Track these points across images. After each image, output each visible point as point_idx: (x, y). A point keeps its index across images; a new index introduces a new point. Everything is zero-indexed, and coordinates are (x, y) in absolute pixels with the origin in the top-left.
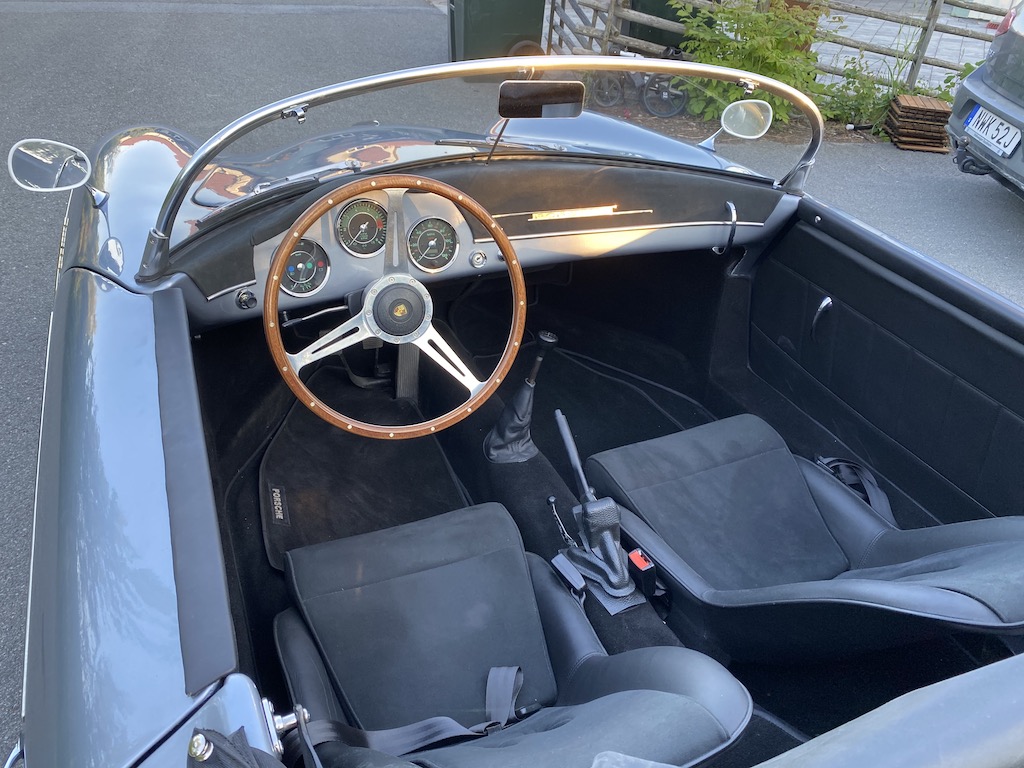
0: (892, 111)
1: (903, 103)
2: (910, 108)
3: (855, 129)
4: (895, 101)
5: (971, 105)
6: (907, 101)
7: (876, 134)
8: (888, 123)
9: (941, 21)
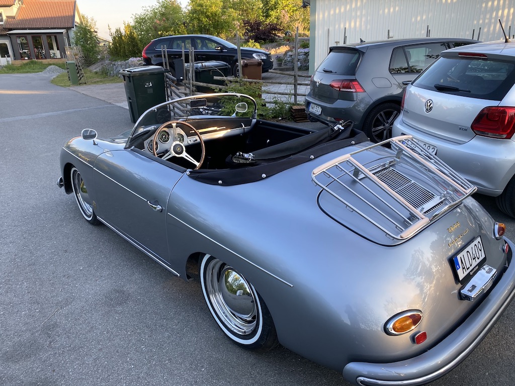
0: (292, 111)
1: (294, 108)
2: (296, 109)
3: (282, 119)
4: (291, 108)
5: (308, 104)
6: (295, 107)
7: (289, 119)
8: (292, 115)
9: (299, 82)
